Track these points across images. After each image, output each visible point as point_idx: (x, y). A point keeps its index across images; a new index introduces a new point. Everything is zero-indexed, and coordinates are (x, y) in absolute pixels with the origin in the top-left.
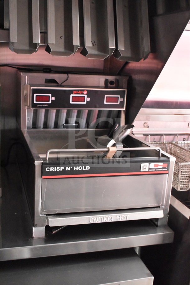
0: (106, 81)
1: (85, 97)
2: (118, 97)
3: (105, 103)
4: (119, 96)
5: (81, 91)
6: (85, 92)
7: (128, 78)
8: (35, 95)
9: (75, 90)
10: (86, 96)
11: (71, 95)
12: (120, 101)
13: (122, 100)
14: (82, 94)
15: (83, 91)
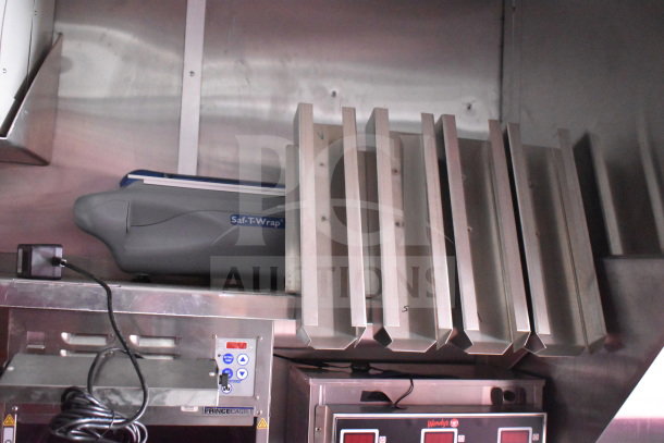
0: (495, 392)
1: (453, 433)
2: (528, 432)
4: (530, 429)
5: (445, 419)
6: (455, 423)
7: (543, 383)
8: (343, 432)
9: (431, 419)
10: (456, 431)
11: (424, 431)
12: (533, 441)
13: (536, 437)
14: (447, 427)
15: (450, 419)
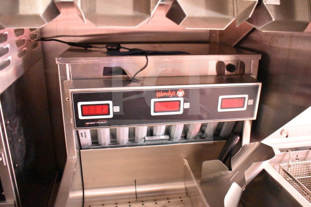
1: (180, 101)
2: (245, 98)
3: (219, 110)
4: (246, 96)
5: (172, 90)
6: (181, 94)
7: (259, 57)
8: (79, 104)
9: (159, 91)
10: (182, 100)
11: (153, 101)
12: (248, 105)
13: (251, 102)
14: (173, 97)
15: (176, 90)
